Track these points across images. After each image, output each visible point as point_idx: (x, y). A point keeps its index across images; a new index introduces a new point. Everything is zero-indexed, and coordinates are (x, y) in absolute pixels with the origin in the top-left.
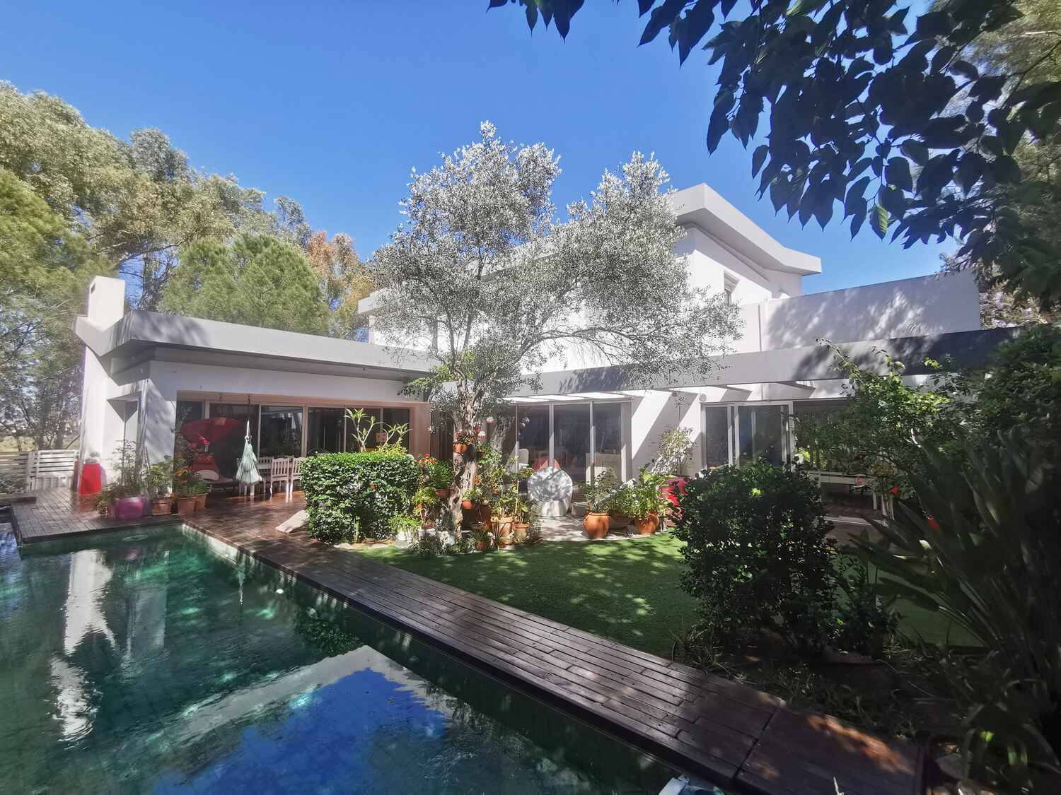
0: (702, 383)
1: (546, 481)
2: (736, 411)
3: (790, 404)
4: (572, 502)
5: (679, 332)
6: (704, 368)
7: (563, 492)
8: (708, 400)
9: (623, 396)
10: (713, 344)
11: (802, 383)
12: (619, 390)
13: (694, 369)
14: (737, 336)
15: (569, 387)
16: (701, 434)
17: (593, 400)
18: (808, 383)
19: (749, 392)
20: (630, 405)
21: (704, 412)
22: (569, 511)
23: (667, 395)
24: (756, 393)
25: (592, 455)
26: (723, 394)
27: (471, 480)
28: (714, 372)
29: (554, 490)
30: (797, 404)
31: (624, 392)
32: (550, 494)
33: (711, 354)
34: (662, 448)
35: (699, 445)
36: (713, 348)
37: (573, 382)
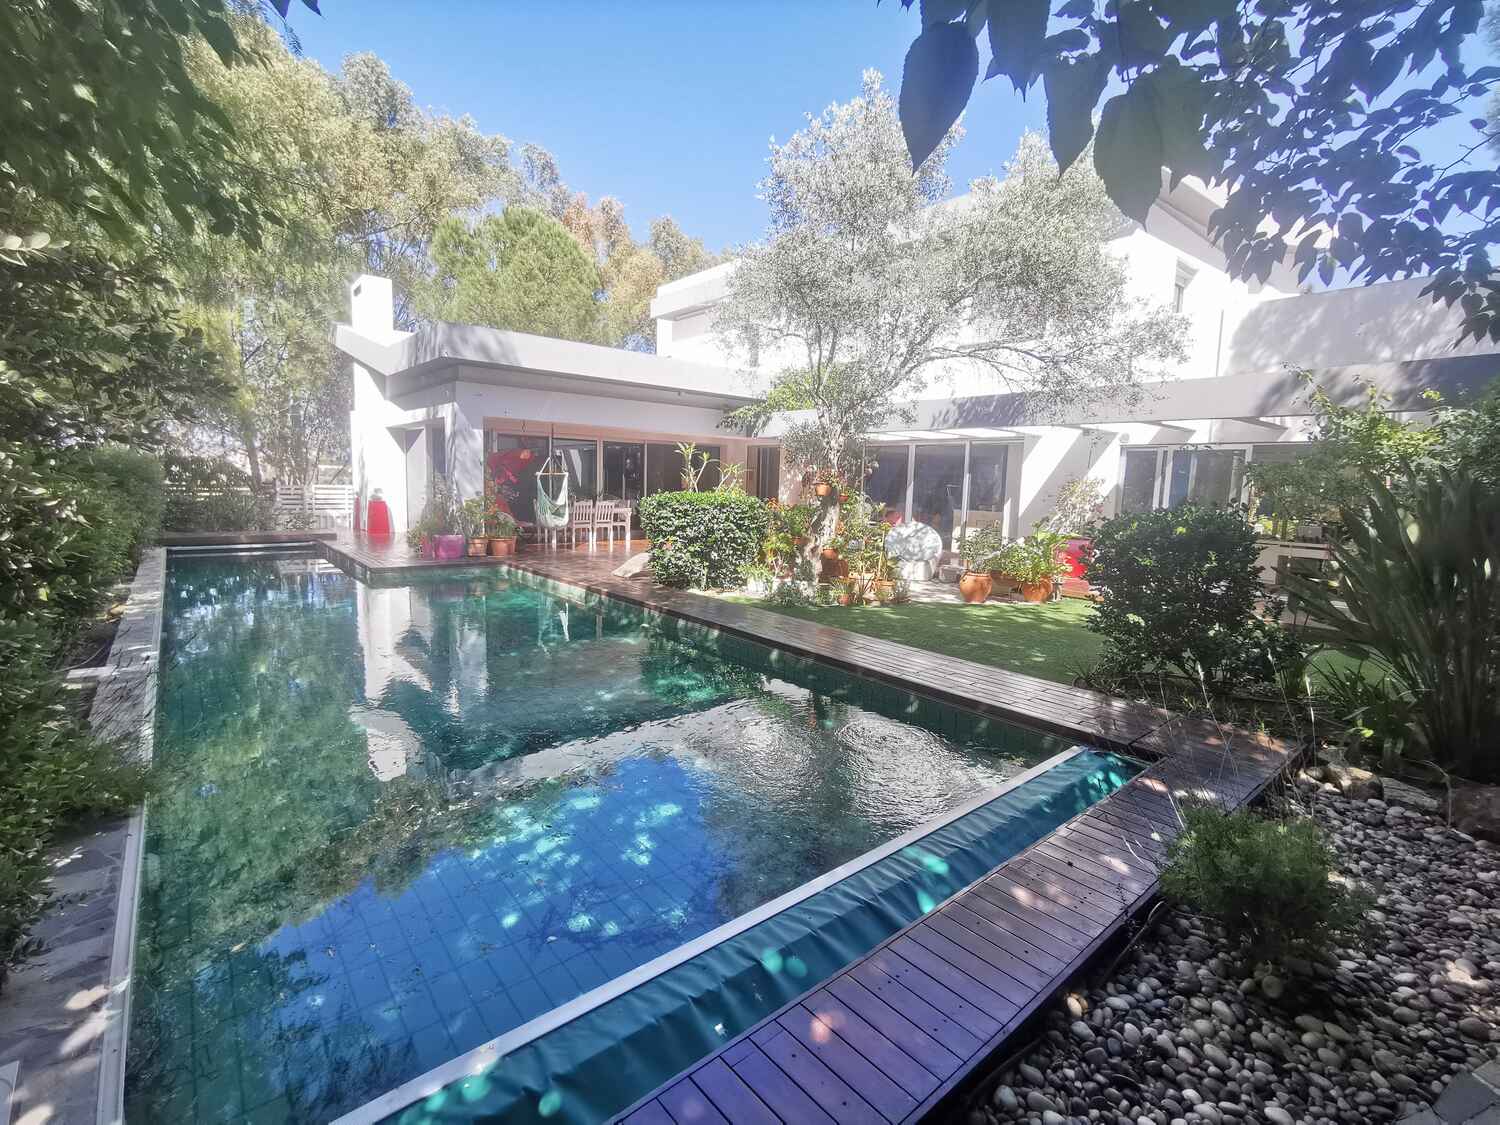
0: (1129, 418)
1: (907, 539)
2: (1170, 456)
3: (1249, 449)
4: (940, 564)
5: (1107, 353)
6: (1135, 399)
7: (928, 553)
8: (1133, 441)
9: (1013, 435)
10: (1149, 368)
11: (1270, 420)
12: (1012, 425)
13: (1120, 399)
14: (1184, 359)
15: (945, 421)
16: (1117, 486)
17: (971, 439)
18: (1277, 421)
19: (1191, 432)
20: (1020, 447)
21: (1124, 458)
22: (936, 576)
23: (1078, 432)
24: (1202, 433)
25: (963, 513)
26: (1154, 433)
27: (833, 527)
28: (1147, 401)
29: (917, 550)
30: (1259, 449)
31: (1016, 429)
32: (912, 555)
33: (1145, 380)
34: (1061, 502)
35: (1113, 500)
36: (1149, 374)
37: (951, 414)
